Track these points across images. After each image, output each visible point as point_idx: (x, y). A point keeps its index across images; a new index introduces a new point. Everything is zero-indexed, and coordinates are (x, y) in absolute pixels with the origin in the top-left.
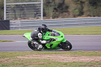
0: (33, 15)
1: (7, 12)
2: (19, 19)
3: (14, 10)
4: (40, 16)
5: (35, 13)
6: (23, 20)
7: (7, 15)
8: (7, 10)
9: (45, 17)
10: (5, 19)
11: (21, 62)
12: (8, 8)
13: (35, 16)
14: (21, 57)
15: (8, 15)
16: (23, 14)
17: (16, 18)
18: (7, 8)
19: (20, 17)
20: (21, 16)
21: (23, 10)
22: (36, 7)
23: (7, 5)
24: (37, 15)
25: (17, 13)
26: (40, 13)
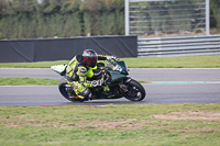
0: (189, 24)
1: (131, 19)
2: (157, 33)
3: (147, 15)
4: (204, 26)
5: (193, 20)
6: (167, 37)
7: (130, 25)
8: (130, 14)
9: (215, 30)
10: (127, 34)
11: (162, 127)
12: (134, 9)
13: (193, 27)
14: (163, 117)
15: (134, 25)
16: (167, 23)
17: (151, 32)
18: (131, 9)
19: (161, 29)
20: (163, 27)
21: (166, 13)
22: (194, 7)
23: (130, 4)
24: (197, 24)
25: (153, 21)
26: (204, 21)
